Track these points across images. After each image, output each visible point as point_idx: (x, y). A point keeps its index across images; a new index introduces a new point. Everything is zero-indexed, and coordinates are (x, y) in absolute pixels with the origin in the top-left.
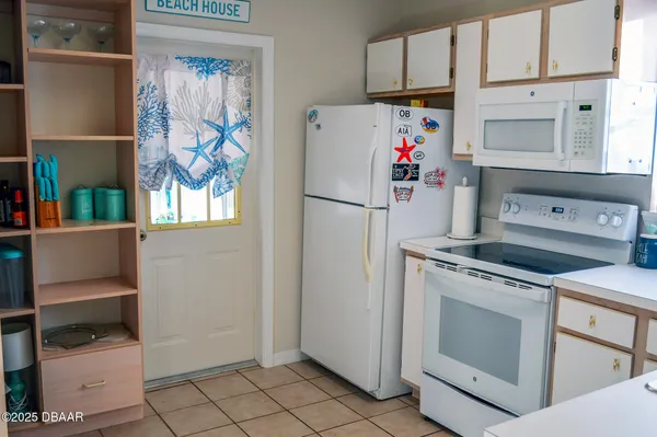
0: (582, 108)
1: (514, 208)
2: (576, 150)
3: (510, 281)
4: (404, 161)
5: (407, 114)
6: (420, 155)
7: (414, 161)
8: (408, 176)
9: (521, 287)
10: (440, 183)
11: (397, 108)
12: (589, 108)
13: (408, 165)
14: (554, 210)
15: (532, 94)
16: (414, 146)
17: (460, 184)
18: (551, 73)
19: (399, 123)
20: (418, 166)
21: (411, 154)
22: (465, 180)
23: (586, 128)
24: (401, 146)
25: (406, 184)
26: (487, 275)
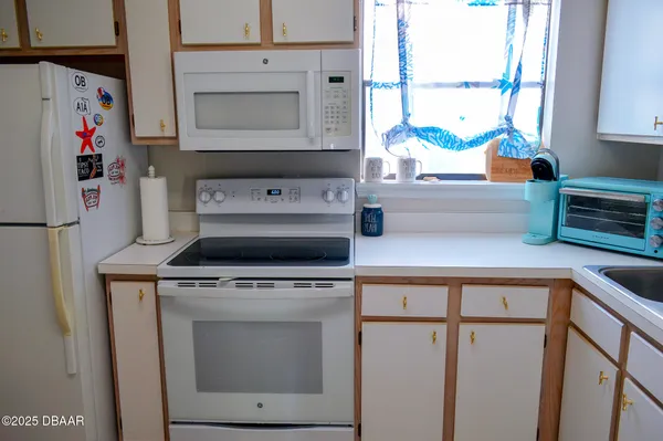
0: (332, 80)
1: (219, 196)
2: (329, 126)
3: (301, 282)
4: (88, 151)
5: (81, 82)
6: (101, 142)
7: (98, 151)
8: (93, 173)
9: (318, 286)
10: (121, 177)
11: (73, 72)
12: (341, 80)
13: (91, 156)
14: (269, 192)
15: (265, 62)
16: (94, 129)
17: (146, 174)
18: (277, 39)
19: (77, 95)
20: (100, 155)
21: (93, 139)
22: (151, 169)
23: (339, 102)
24: (82, 130)
25: (91, 183)
26: (266, 282)
